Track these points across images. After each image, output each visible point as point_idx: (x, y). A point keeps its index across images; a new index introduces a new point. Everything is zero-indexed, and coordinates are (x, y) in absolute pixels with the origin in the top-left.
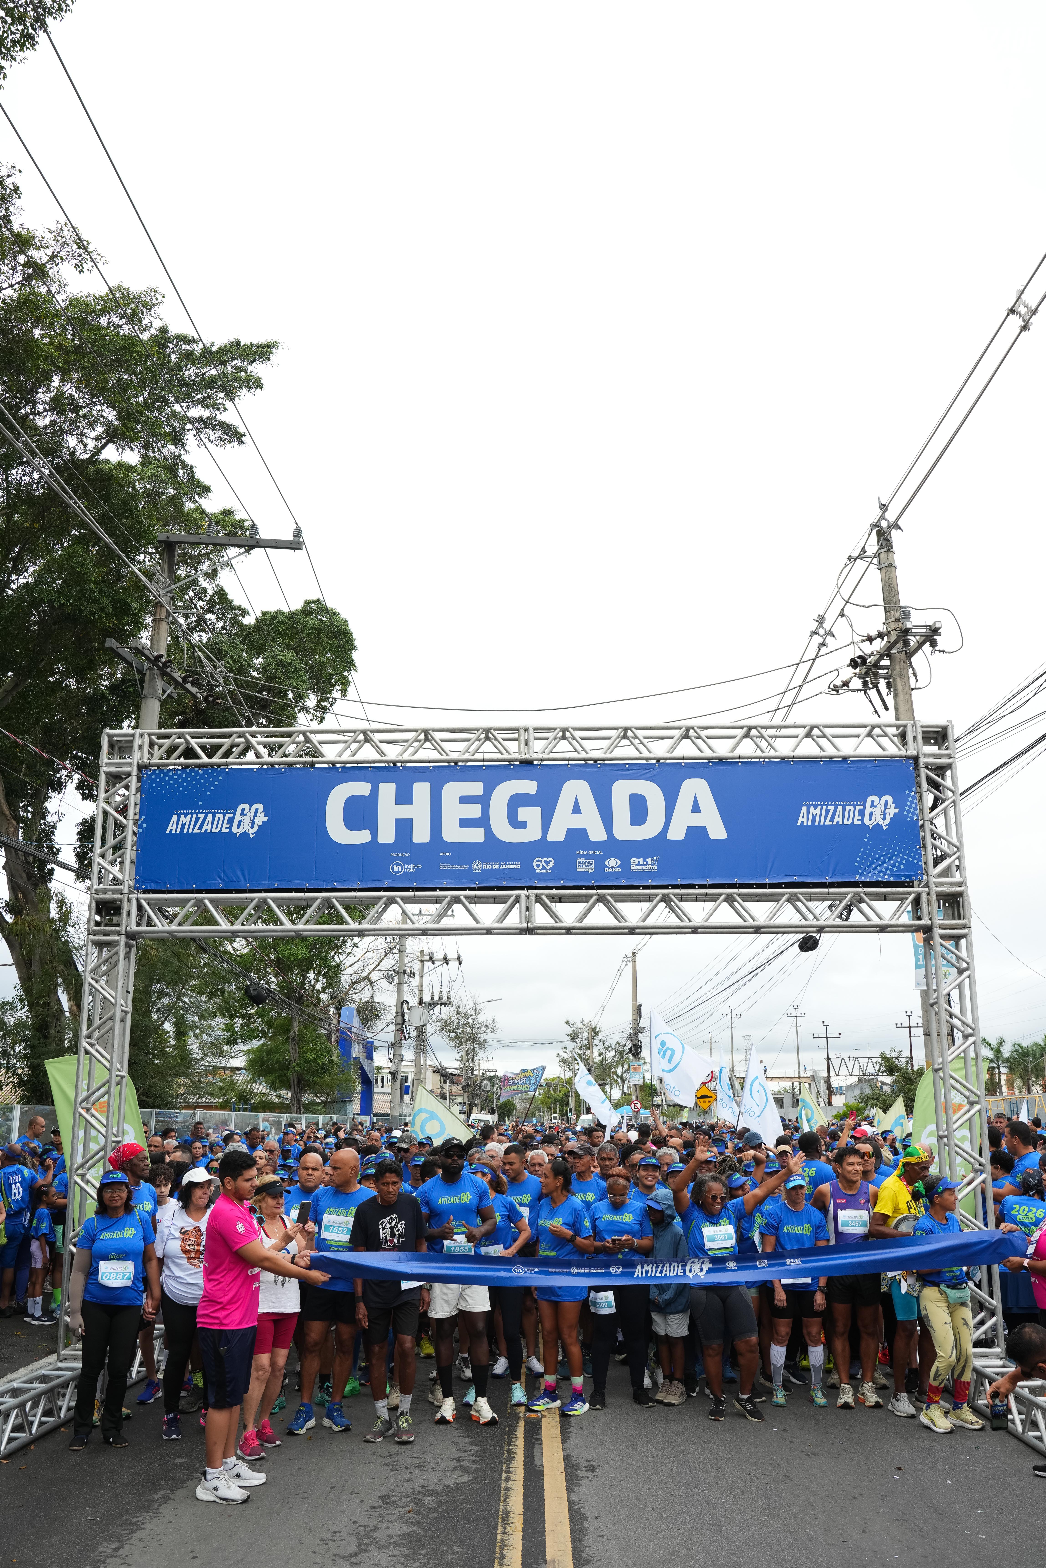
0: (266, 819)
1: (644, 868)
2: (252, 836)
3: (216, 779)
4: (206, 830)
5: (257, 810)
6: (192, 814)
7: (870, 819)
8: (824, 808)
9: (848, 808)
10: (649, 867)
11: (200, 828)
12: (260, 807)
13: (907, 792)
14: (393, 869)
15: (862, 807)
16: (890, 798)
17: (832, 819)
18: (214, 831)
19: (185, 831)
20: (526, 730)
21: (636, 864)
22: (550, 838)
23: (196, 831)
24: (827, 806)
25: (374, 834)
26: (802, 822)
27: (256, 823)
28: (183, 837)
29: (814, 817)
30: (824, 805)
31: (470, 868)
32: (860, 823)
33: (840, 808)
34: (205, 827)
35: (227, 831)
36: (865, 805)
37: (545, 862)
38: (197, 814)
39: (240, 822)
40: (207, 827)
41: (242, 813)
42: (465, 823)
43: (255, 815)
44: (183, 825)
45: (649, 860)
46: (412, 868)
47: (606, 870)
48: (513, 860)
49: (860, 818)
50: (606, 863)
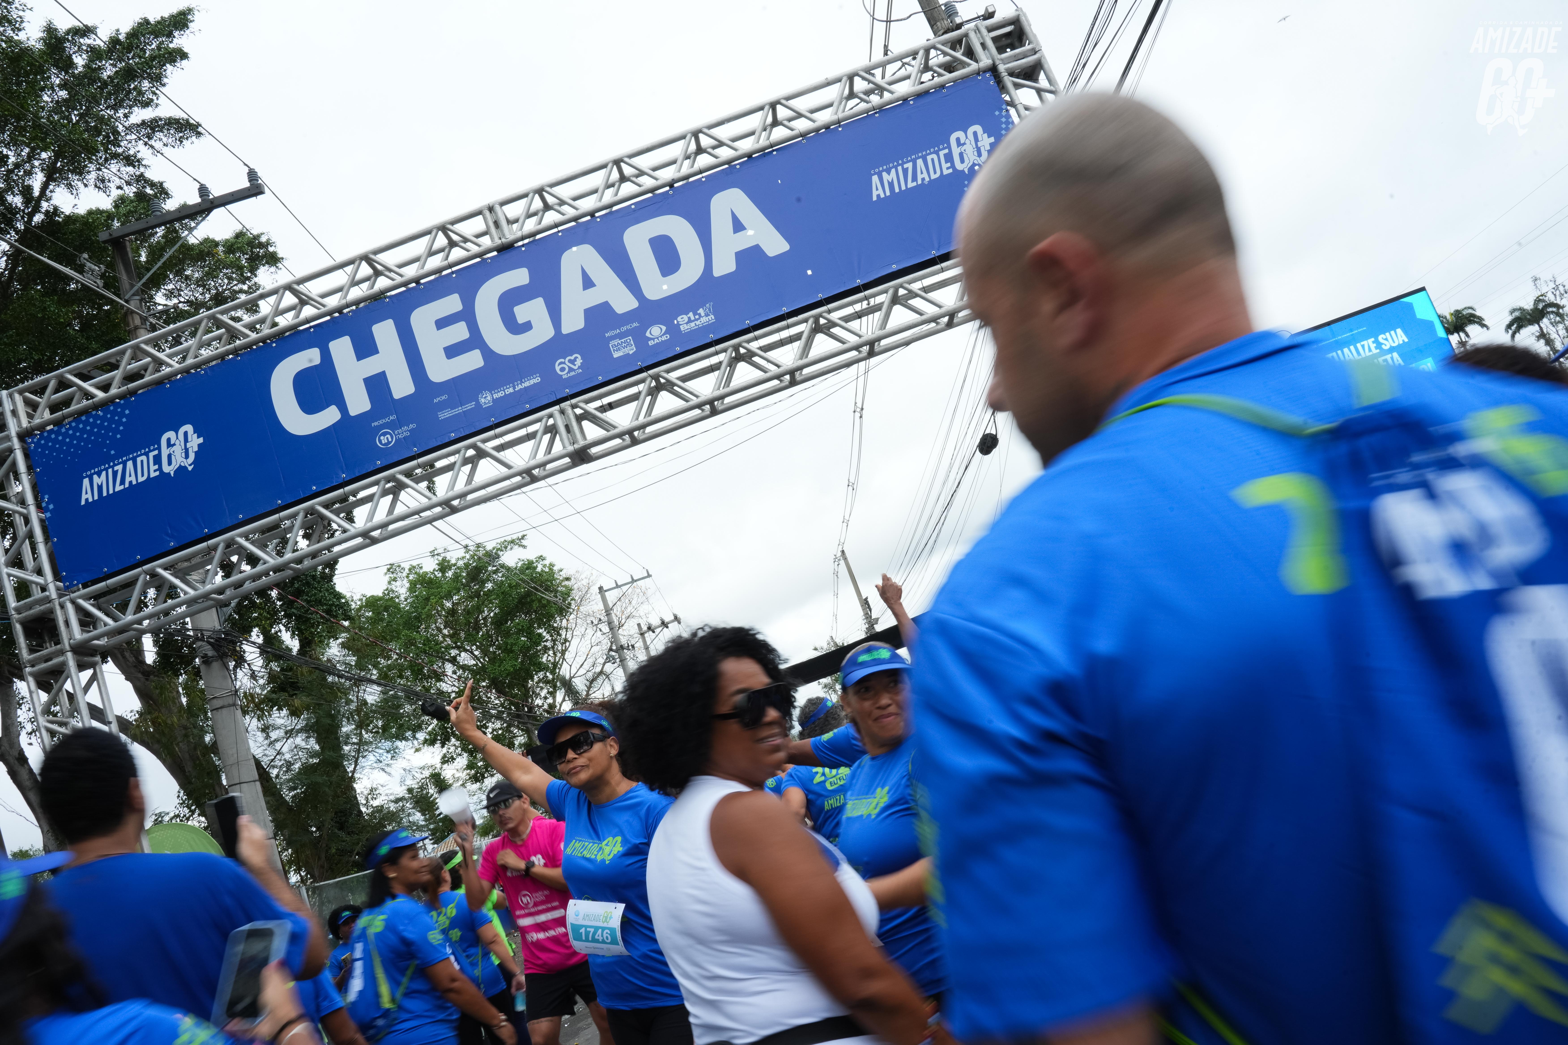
0: (201, 440)
1: (698, 323)
2: (190, 468)
3: (122, 415)
4: (131, 482)
5: (186, 434)
6: (106, 470)
7: (962, 161)
8: (900, 168)
9: (929, 158)
10: (704, 320)
11: (122, 482)
12: (189, 428)
13: (997, 113)
14: (380, 441)
15: (946, 151)
16: (978, 128)
17: (915, 178)
18: (141, 479)
19: (105, 494)
20: (491, 209)
21: (685, 322)
22: (566, 329)
23: (119, 488)
24: (902, 165)
25: (343, 408)
26: (878, 196)
27: (190, 451)
28: (104, 502)
29: (891, 184)
30: (899, 165)
31: (478, 404)
32: (951, 171)
33: (920, 162)
34: (128, 479)
35: (157, 473)
36: (949, 147)
37: (570, 361)
38: (113, 467)
39: (169, 456)
40: (130, 479)
41: (169, 445)
42: (452, 351)
43: (186, 440)
44: (100, 488)
45: (701, 311)
46: (404, 432)
47: (651, 343)
48: (529, 375)
49: (949, 165)
50: (648, 334)
